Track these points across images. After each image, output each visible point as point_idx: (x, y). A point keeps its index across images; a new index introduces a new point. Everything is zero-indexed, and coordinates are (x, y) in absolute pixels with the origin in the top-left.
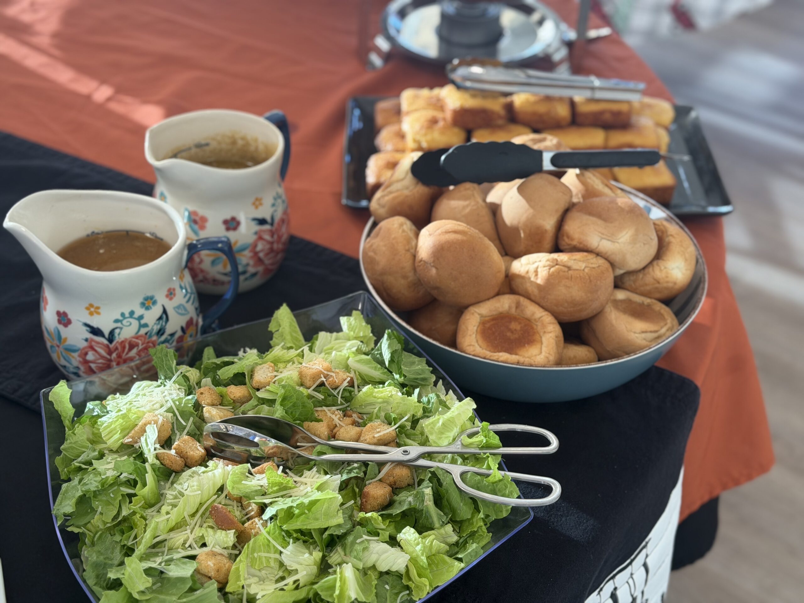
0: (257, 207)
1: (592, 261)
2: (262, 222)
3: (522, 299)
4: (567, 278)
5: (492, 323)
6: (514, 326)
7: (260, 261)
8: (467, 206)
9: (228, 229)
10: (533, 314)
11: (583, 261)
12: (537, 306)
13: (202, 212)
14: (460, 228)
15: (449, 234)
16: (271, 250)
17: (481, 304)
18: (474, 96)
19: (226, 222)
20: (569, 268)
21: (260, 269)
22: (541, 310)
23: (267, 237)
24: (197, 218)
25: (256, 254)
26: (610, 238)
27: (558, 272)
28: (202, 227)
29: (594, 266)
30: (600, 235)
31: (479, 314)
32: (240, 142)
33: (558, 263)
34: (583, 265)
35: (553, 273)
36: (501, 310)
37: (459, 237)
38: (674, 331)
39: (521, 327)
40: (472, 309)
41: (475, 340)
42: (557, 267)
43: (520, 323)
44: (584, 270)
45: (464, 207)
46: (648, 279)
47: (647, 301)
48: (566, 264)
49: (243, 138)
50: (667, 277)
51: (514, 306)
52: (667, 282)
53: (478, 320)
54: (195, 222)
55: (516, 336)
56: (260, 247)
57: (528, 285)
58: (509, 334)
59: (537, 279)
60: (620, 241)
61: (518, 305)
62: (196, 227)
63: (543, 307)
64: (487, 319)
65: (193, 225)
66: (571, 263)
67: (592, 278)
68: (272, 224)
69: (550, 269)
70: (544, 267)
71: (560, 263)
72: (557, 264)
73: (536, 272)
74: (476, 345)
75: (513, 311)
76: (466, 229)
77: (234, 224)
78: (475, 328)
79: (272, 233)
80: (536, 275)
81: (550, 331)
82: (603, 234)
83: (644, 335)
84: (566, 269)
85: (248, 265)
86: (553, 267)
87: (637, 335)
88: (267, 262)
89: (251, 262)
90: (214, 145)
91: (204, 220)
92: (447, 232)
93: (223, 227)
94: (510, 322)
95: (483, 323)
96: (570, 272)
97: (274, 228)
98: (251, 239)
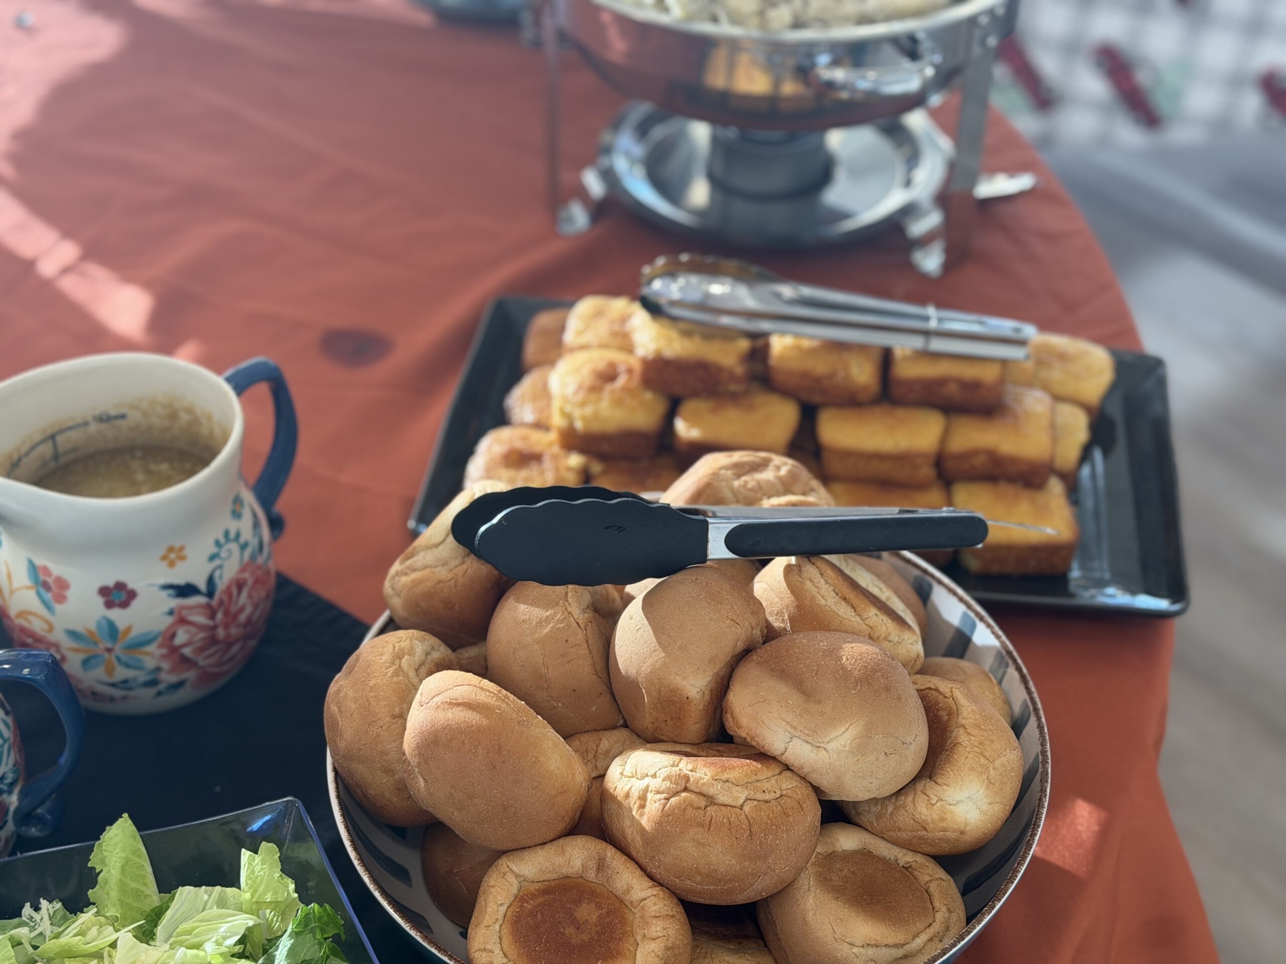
0: (172, 564)
1: (766, 785)
2: (185, 590)
3: (610, 852)
4: (701, 825)
5: (539, 900)
6: (587, 912)
7: (186, 662)
8: (547, 620)
9: (109, 605)
10: (629, 889)
11: (746, 785)
12: (638, 872)
13: (57, 569)
14: (482, 697)
15: (456, 710)
16: (212, 640)
17: (526, 854)
18: (686, 334)
19: (104, 591)
20: (711, 800)
21: (190, 675)
22: (647, 883)
23: (200, 619)
24: (50, 580)
25: (173, 650)
26: (808, 739)
27: (683, 808)
28: (61, 598)
29: (767, 797)
30: (789, 729)
31: (517, 876)
32: (184, 417)
33: (691, 786)
34: (740, 796)
35: (673, 809)
36: (565, 871)
37: (472, 717)
38: (947, 942)
39: (600, 916)
40: (504, 863)
41: (496, 938)
42: (684, 794)
43: (599, 906)
44: (741, 807)
45: (541, 623)
46: (903, 819)
47: (906, 858)
48: (705, 790)
49: (190, 411)
50: (943, 819)
51: (593, 864)
52: (945, 830)
53: (515, 890)
54: (46, 586)
55: (585, 937)
56: (181, 637)
57: (627, 823)
58: (570, 931)
59: (642, 815)
60: (829, 747)
61: (601, 865)
62: (48, 596)
63: (651, 877)
64: (533, 888)
65: (42, 591)
66: (715, 790)
67: (755, 829)
68: (210, 594)
69: (668, 799)
70: (658, 792)
71: (692, 788)
72: (686, 789)
73: (643, 798)
74: (497, 950)
75: (591, 875)
76: (493, 701)
77: (123, 596)
78: (503, 909)
79: (211, 613)
80: (642, 806)
81: (654, 935)
82: (795, 728)
83: (871, 952)
84: (703, 803)
85: (158, 669)
86: (677, 793)
87: (855, 950)
88: (202, 662)
89: (166, 665)
90: (134, 417)
91: (63, 585)
92: (454, 704)
93: (100, 601)
94: (578, 902)
95: (521, 898)
96: (711, 810)
97: (215, 602)
98: (164, 623)
